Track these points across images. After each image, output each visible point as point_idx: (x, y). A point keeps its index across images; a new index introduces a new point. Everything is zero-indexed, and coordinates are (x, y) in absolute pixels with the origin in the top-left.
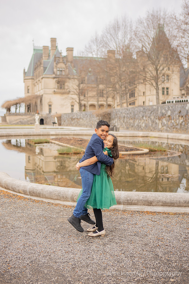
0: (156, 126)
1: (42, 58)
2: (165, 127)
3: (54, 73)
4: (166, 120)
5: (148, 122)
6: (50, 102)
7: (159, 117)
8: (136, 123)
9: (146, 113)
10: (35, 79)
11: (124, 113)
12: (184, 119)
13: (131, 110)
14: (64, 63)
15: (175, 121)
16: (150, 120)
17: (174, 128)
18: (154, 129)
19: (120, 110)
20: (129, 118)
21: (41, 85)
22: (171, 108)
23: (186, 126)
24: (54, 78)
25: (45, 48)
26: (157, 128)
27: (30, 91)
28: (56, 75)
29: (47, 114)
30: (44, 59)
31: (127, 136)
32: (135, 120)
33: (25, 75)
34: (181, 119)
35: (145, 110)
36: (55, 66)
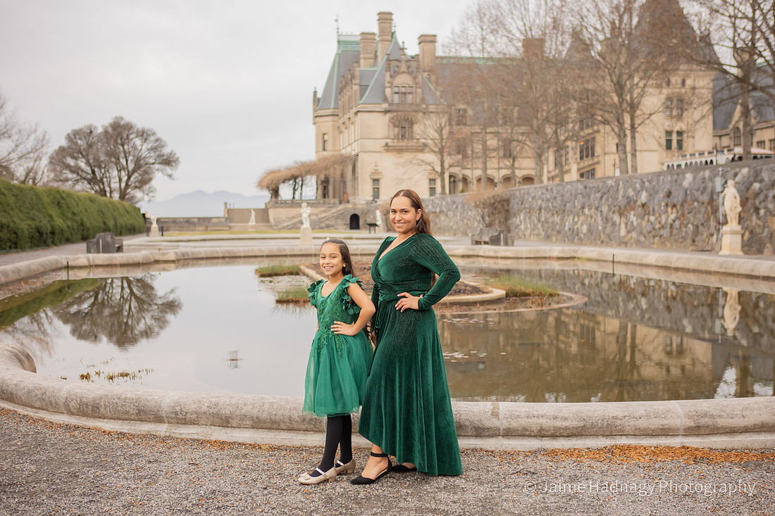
0: (613, 233)
1: (358, 62)
2: (634, 235)
3: (385, 99)
4: (637, 216)
5: (595, 220)
6: (376, 172)
7: (620, 207)
8: (567, 224)
9: (589, 198)
10: (340, 115)
11: (539, 198)
12: (678, 212)
13: (555, 192)
14: (410, 73)
15: (656, 219)
16: (599, 214)
17: (655, 237)
18: (609, 239)
19: (531, 190)
20: (550, 210)
21: (353, 129)
22: (647, 184)
23: (684, 229)
24: (386, 112)
25: (366, 36)
26: (615, 237)
27: (329, 146)
28: (390, 105)
29: (368, 203)
30: (364, 66)
31: (522, 258)
32: (564, 217)
33: (318, 106)
34: (672, 213)
35: (588, 190)
36: (389, 83)
